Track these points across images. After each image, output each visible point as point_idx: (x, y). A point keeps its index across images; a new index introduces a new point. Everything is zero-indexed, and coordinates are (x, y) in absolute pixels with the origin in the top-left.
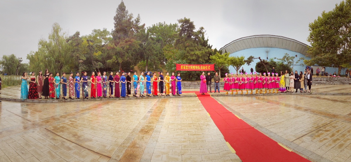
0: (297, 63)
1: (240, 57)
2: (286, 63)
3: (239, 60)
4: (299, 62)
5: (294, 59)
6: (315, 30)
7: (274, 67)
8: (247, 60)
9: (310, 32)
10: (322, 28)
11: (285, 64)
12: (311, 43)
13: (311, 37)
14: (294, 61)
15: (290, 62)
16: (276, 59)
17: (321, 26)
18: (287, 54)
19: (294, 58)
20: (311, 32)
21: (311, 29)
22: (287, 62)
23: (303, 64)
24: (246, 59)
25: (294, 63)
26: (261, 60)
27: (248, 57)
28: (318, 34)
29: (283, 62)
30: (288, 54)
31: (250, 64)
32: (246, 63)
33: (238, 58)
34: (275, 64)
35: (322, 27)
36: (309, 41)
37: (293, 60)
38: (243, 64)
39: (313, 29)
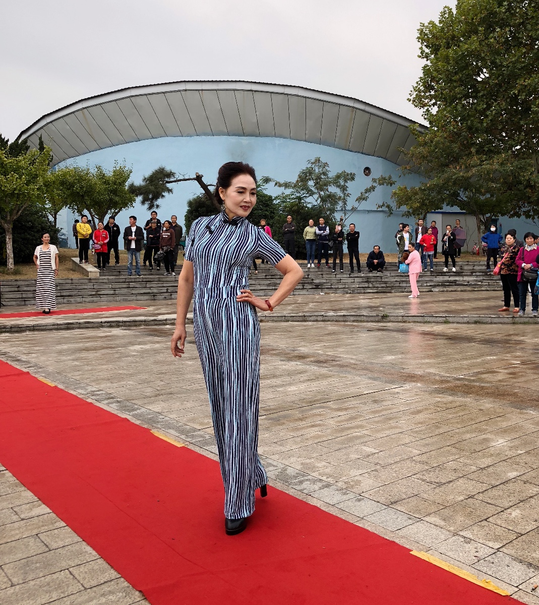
0: (361, 199)
1: (109, 171)
2: (315, 203)
3: (106, 182)
4: (371, 195)
5: (349, 184)
6: (443, 51)
7: (265, 217)
8: (143, 183)
9: (424, 62)
10: (474, 43)
11: (310, 206)
12: (428, 110)
13: (428, 88)
14: (349, 191)
15: (332, 198)
16: (272, 184)
17: (468, 34)
18: (318, 160)
19: (352, 177)
20: (429, 63)
21: (427, 50)
22: (316, 196)
23: (388, 206)
24: (137, 179)
25: (351, 203)
26: (204, 186)
27: (148, 173)
28: (456, 73)
29: (300, 198)
30: (323, 160)
31: (159, 201)
32: (139, 199)
33: (102, 176)
34: (267, 205)
35: (474, 38)
36: (419, 101)
37: (344, 189)
38: (126, 202)
39: (435, 49)
